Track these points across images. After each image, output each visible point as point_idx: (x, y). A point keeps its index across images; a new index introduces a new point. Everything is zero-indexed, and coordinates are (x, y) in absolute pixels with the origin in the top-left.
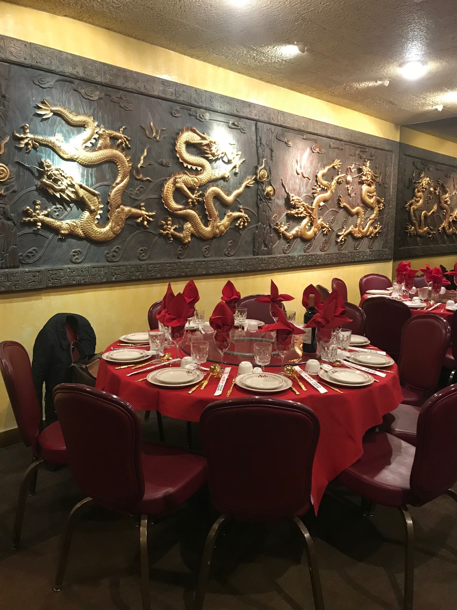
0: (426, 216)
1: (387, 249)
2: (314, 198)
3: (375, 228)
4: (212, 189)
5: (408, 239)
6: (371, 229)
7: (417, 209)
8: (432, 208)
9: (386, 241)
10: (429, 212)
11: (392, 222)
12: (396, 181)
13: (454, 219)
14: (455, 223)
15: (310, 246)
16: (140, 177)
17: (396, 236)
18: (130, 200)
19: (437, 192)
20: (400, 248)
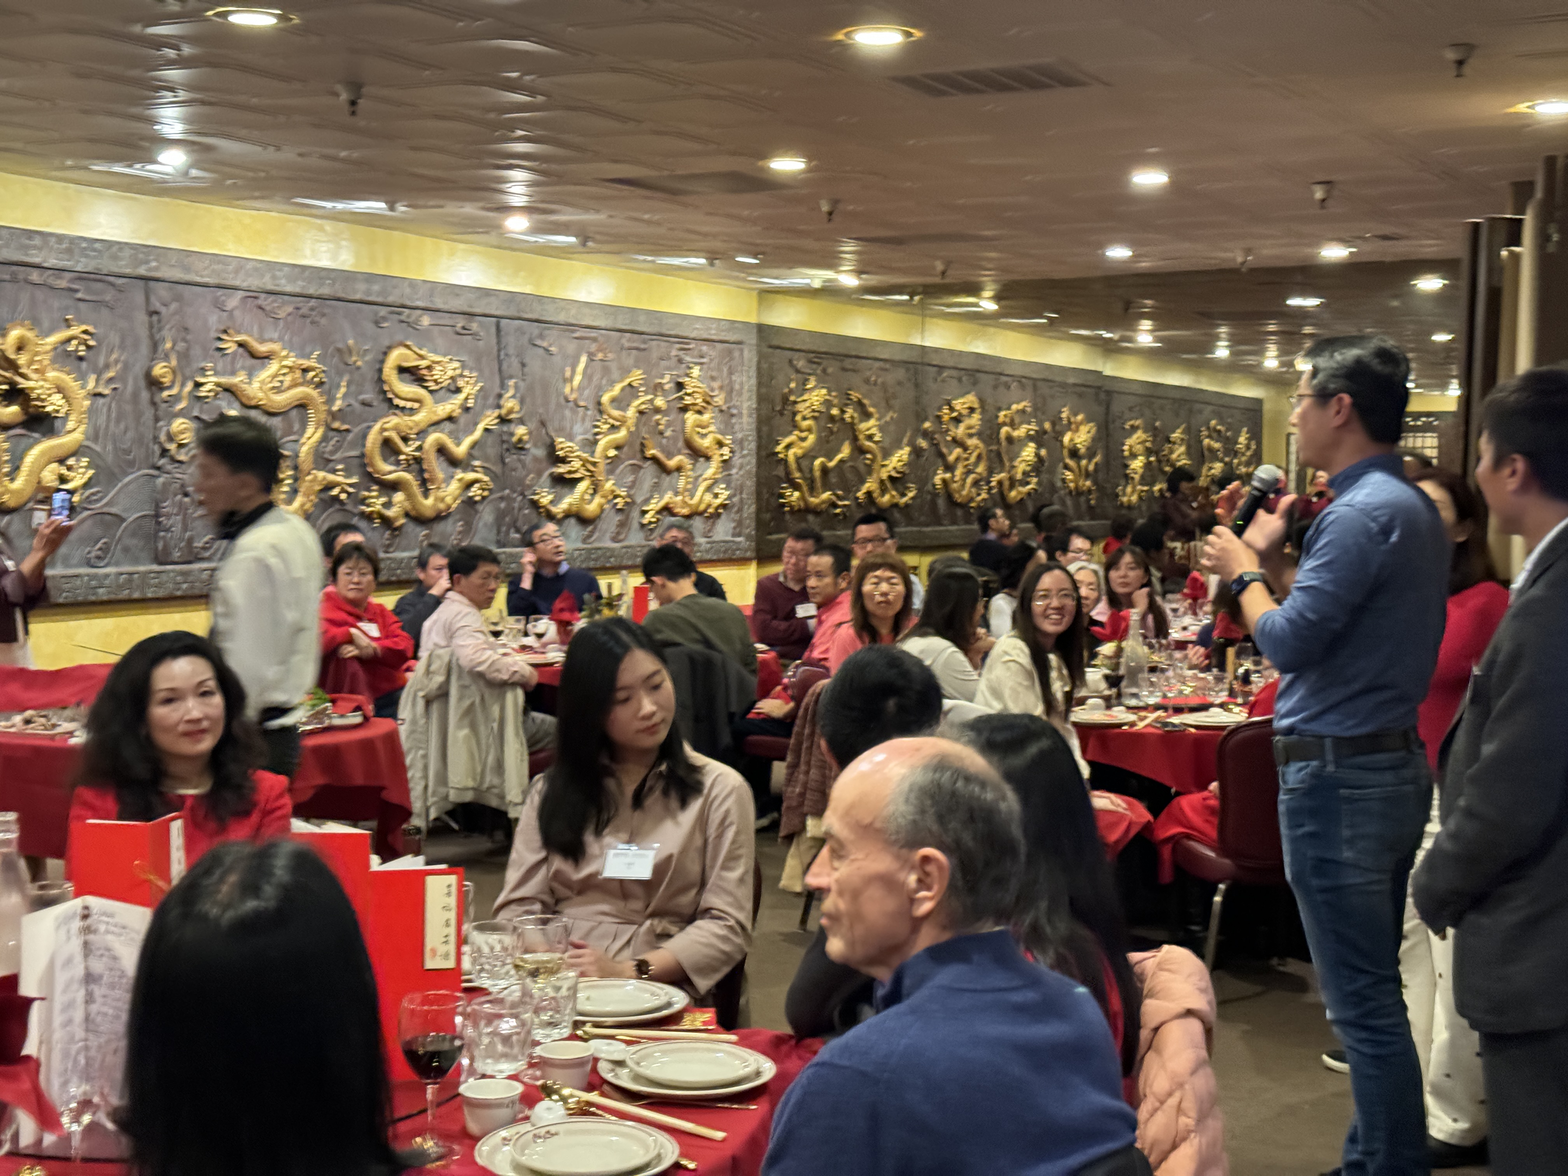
0: (825, 470)
1: (742, 539)
2: (595, 442)
3: (716, 496)
4: (433, 438)
6: (708, 497)
7: (803, 456)
8: (838, 451)
9: (740, 523)
10: (831, 460)
11: (750, 484)
12: (755, 401)
13: (894, 474)
14: (897, 482)
15: (592, 533)
16: (336, 425)
17: (759, 511)
18: (323, 461)
19: (847, 416)
20: (769, 537)
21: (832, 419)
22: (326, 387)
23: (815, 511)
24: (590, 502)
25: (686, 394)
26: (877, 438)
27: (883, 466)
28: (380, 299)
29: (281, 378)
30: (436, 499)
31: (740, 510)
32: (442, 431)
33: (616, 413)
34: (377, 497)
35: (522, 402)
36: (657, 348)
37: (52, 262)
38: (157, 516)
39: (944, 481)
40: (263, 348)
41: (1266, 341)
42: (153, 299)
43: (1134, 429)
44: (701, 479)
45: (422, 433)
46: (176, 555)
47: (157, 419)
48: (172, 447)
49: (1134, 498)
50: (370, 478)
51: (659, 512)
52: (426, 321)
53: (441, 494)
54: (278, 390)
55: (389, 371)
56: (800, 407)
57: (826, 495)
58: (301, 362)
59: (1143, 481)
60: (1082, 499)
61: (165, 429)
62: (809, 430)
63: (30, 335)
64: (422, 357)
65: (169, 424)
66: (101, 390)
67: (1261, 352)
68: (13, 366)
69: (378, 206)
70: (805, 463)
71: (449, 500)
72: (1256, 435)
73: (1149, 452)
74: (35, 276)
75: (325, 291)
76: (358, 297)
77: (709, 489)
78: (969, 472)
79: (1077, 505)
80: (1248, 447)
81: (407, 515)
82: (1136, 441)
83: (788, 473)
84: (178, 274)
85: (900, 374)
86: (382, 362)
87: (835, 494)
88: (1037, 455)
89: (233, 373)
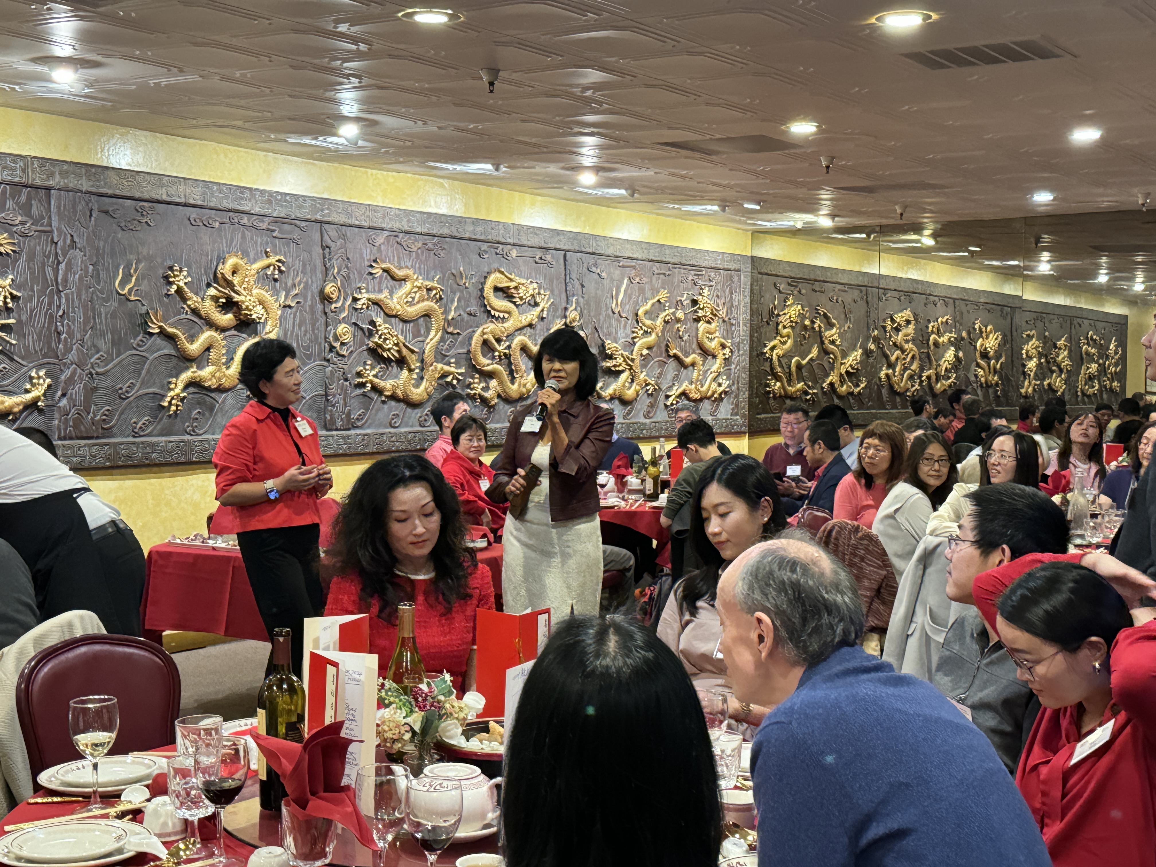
0: (799, 367)
1: (738, 417)
2: (634, 344)
3: (720, 385)
4: (518, 339)
5: (771, 401)
6: (714, 386)
7: (783, 356)
8: (810, 352)
9: (737, 405)
10: (803, 359)
11: (745, 376)
12: (748, 314)
13: (850, 369)
14: (852, 375)
15: (631, 411)
16: (450, 330)
17: (750, 396)
18: (441, 356)
19: (816, 326)
20: (759, 416)
21: (805, 328)
22: (444, 301)
23: (791, 398)
24: (630, 388)
25: (699, 308)
26: (838, 343)
27: (842, 364)
28: (482, 238)
29: (413, 295)
30: (520, 385)
31: (737, 396)
32: (525, 335)
33: (648, 322)
34: (479, 383)
35: (581, 314)
36: (679, 274)
37: (257, 210)
38: (326, 395)
39: (887, 375)
40: (400, 273)
41: (1136, 269)
42: (326, 237)
43: (1030, 337)
44: (709, 372)
45: (510, 336)
46: (339, 424)
47: (327, 325)
48: (337, 345)
49: (1030, 390)
50: (474, 369)
51: (679, 396)
52: (514, 253)
53: (523, 381)
54: (411, 304)
55: (488, 292)
56: (781, 319)
57: (800, 385)
58: (427, 283)
59: (1037, 377)
60: (991, 391)
61: (333, 331)
62: (788, 336)
63: (241, 262)
64: (511, 280)
65: (335, 328)
66: (289, 302)
67: (1132, 279)
68: (230, 284)
69: (486, 167)
70: (784, 361)
71: (529, 386)
72: (1122, 343)
73: (1040, 355)
74: (245, 220)
75: (445, 231)
76: (467, 236)
77: (715, 379)
78: (905, 369)
79: (986, 396)
80: (1116, 353)
81: (499, 396)
82: (1031, 346)
83: (772, 368)
84: (342, 219)
85: (856, 293)
86: (483, 283)
87: (805, 384)
88: (956, 356)
89: (380, 291)
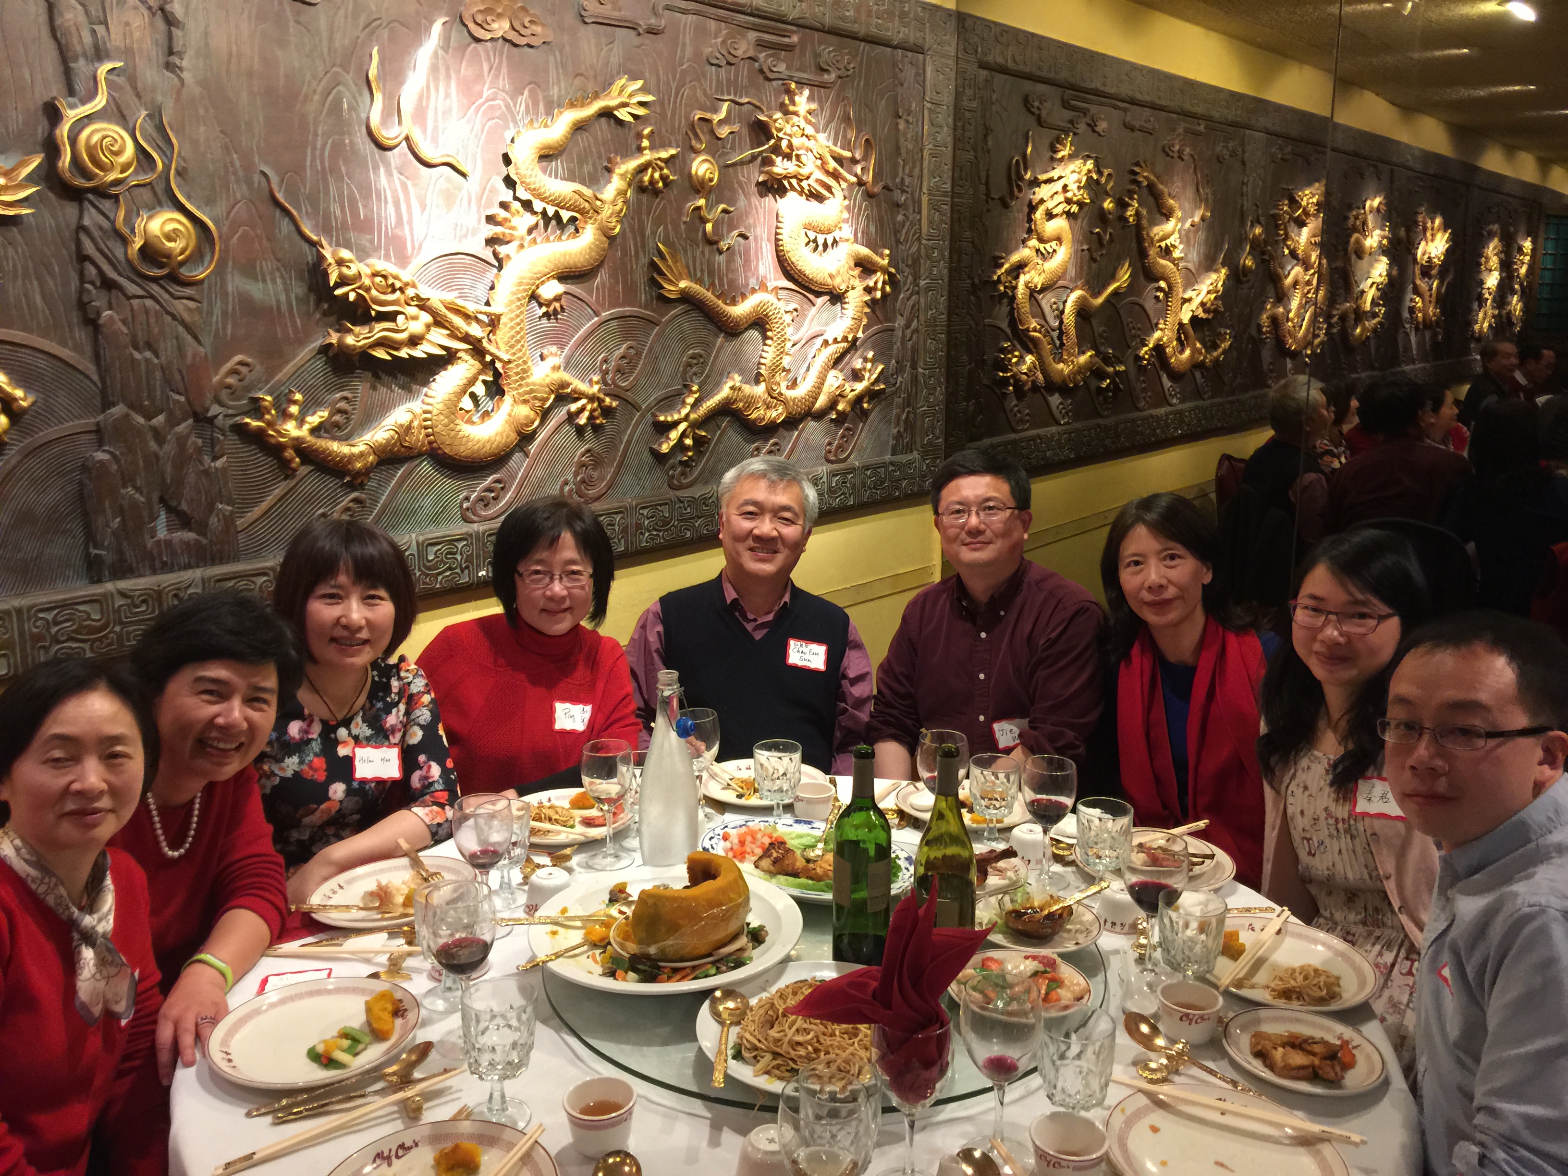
0: (1085, 313)
1: (915, 455)
3: (856, 376)
6: (834, 380)
7: (1045, 286)
8: (1113, 277)
9: (909, 426)
10: (1096, 295)
11: (934, 346)
12: (947, 176)
13: (1201, 314)
14: (1203, 326)
19: (1130, 213)
27: (1186, 301)
39: (1274, 319)
56: (1042, 192)
57: (1086, 357)
62: (1059, 239)
70: (1046, 301)
77: (837, 362)
83: (1014, 320)
87: (1100, 355)
88: (1389, 275)
